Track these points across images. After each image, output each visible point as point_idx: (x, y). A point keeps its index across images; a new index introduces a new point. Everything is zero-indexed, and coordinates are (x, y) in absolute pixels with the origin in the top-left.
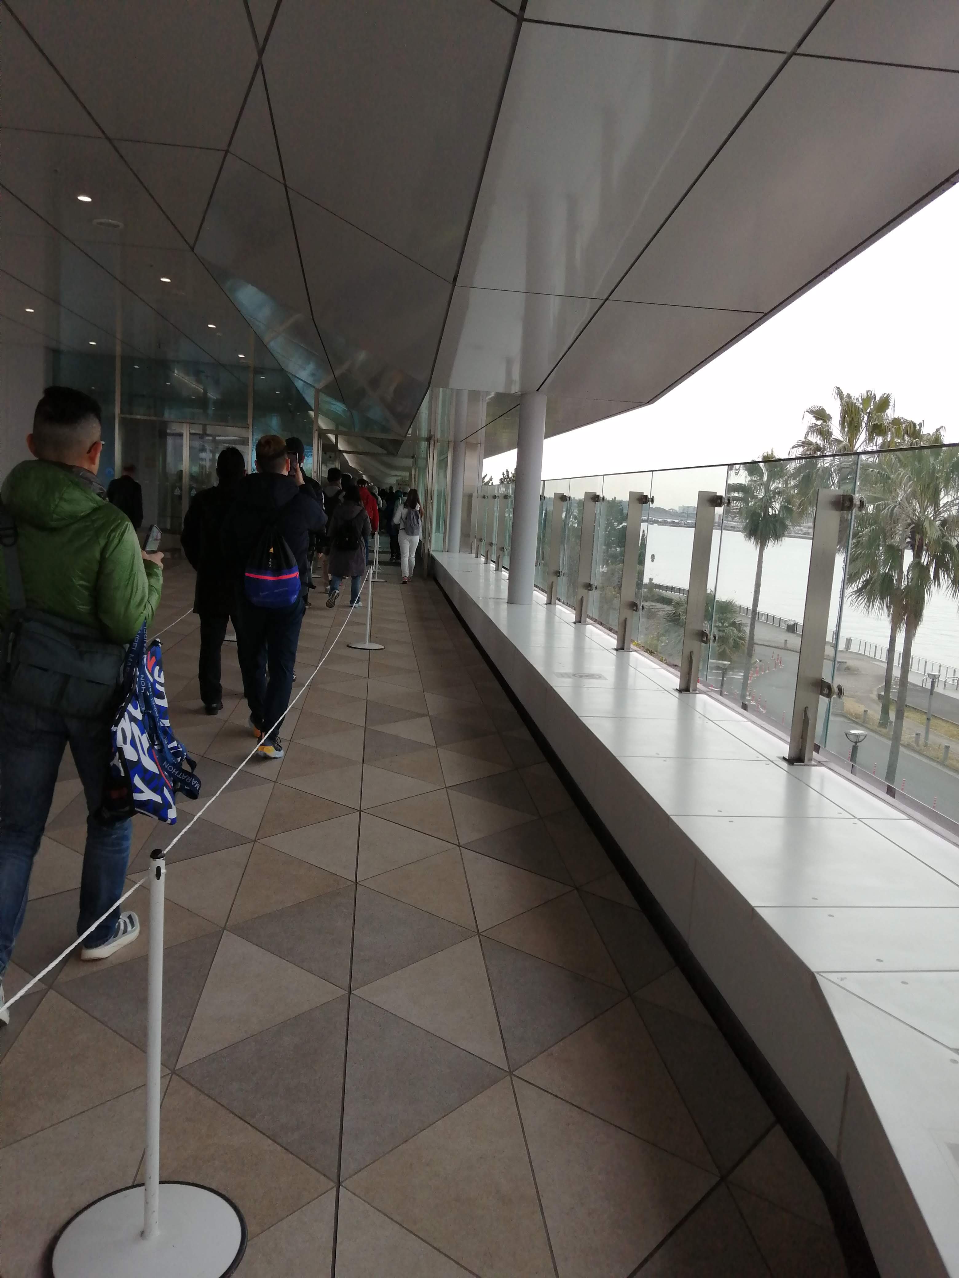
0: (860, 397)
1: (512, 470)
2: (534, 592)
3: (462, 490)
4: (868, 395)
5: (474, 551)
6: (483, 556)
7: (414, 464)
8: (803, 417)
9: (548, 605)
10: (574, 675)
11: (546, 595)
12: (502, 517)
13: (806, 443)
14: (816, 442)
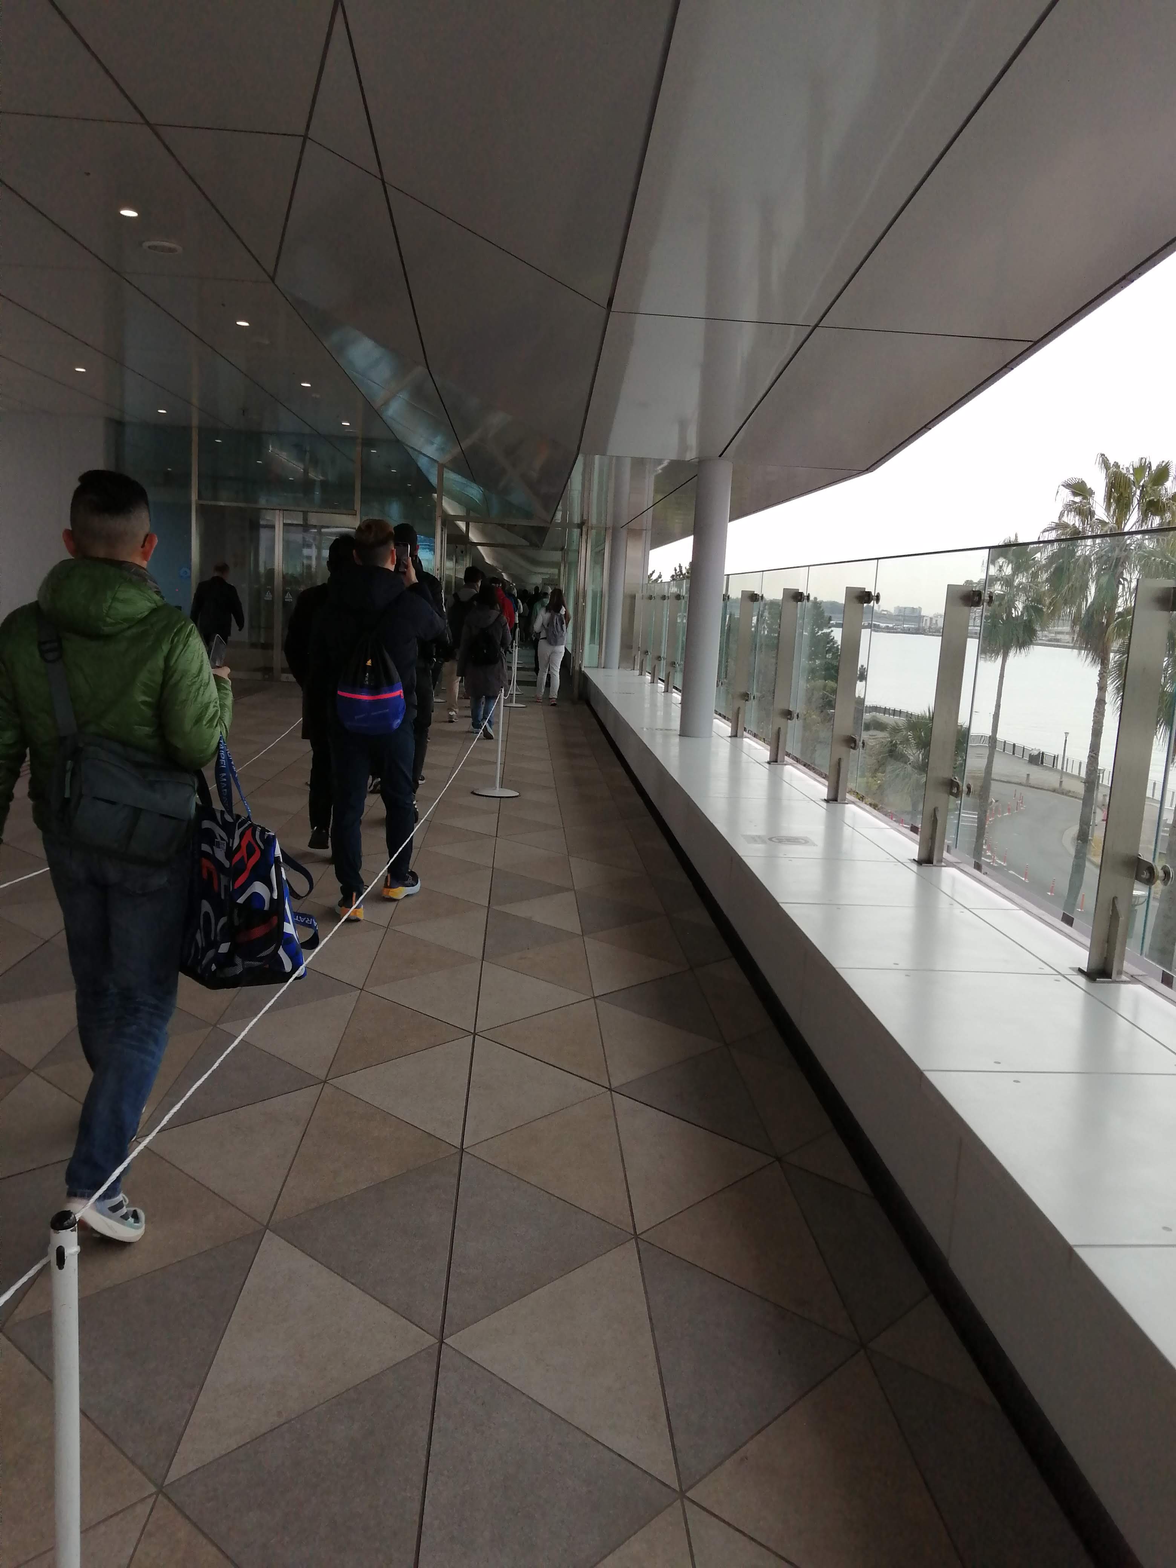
0: (1131, 466)
1: (686, 564)
2: (714, 720)
3: (622, 590)
4: (1141, 464)
5: (638, 667)
6: (649, 673)
7: (563, 558)
8: (1058, 492)
9: (734, 739)
10: (770, 839)
11: (730, 724)
12: (673, 624)
13: (1060, 526)
14: (1074, 524)
